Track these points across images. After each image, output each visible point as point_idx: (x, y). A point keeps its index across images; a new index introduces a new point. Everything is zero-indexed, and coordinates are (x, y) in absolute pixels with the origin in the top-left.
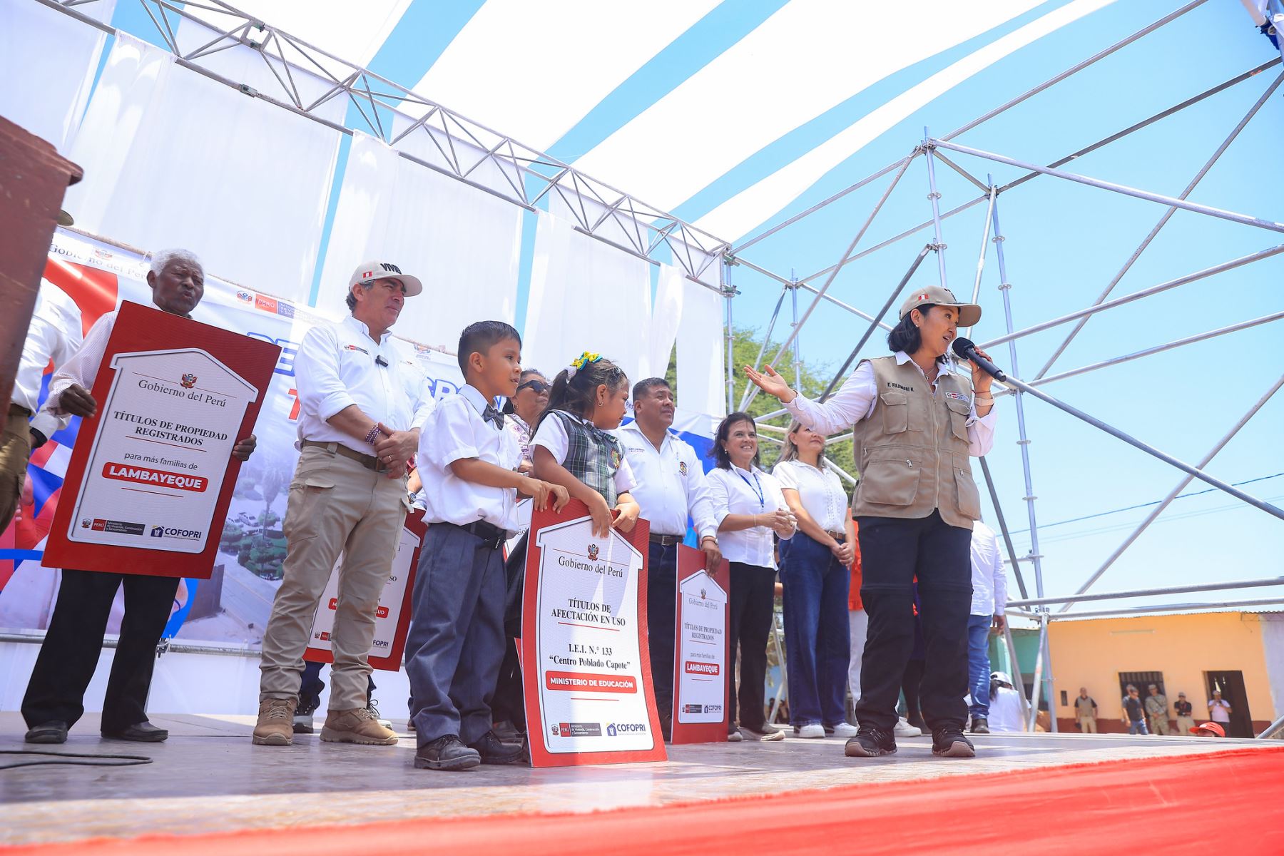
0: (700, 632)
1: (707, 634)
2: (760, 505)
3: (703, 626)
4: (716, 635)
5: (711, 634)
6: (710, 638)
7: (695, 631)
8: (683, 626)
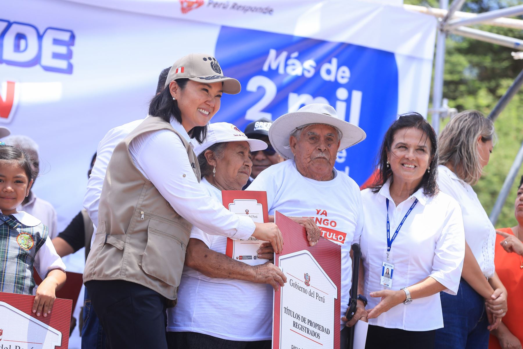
0: (303, 324)
1: (311, 328)
2: (386, 247)
3: (308, 318)
4: (322, 334)
5: (316, 330)
6: (314, 334)
7: (296, 321)
8: (282, 310)
